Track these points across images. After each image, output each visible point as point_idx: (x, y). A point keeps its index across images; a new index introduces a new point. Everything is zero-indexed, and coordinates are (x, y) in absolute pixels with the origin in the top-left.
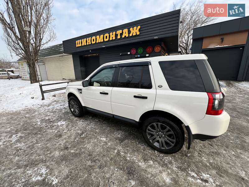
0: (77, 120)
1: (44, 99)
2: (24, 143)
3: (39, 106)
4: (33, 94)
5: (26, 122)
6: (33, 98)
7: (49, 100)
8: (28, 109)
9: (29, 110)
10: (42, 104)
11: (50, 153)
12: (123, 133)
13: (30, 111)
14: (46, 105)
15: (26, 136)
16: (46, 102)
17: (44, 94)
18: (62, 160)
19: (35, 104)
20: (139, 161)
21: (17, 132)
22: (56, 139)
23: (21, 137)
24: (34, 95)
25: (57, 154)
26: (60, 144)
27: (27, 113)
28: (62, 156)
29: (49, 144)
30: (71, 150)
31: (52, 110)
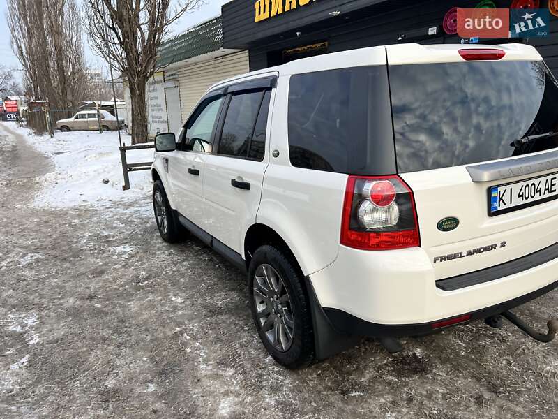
0: (159, 249)
1: (129, 188)
2: (37, 271)
3: (109, 204)
4: (109, 173)
5: (64, 235)
6: (107, 182)
7: (138, 190)
8: (85, 206)
9: (85, 210)
10: (117, 200)
11: (59, 299)
12: (237, 299)
13: (85, 212)
14: (124, 204)
15: (46, 260)
16: (129, 195)
17: (129, 173)
18: (69, 315)
19: (104, 198)
20: (206, 361)
21: (38, 249)
22: (88, 277)
23: (38, 261)
24: (112, 173)
25: (70, 302)
26: (88, 288)
27: (79, 216)
28: (75, 308)
29: (70, 283)
30: (97, 303)
31: (128, 218)
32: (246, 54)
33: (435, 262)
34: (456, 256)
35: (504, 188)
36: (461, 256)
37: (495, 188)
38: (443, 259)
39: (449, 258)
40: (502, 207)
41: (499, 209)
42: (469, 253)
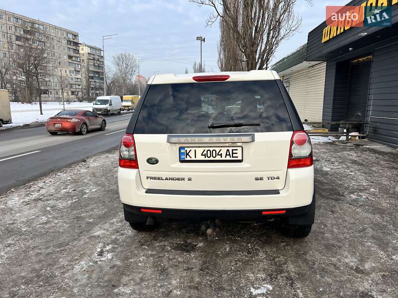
32: (325, 64)
33: (147, 179)
34: (159, 179)
35: (190, 149)
36: (162, 179)
37: (184, 148)
38: (151, 178)
39: (155, 178)
40: (188, 158)
41: (186, 159)
42: (166, 179)
